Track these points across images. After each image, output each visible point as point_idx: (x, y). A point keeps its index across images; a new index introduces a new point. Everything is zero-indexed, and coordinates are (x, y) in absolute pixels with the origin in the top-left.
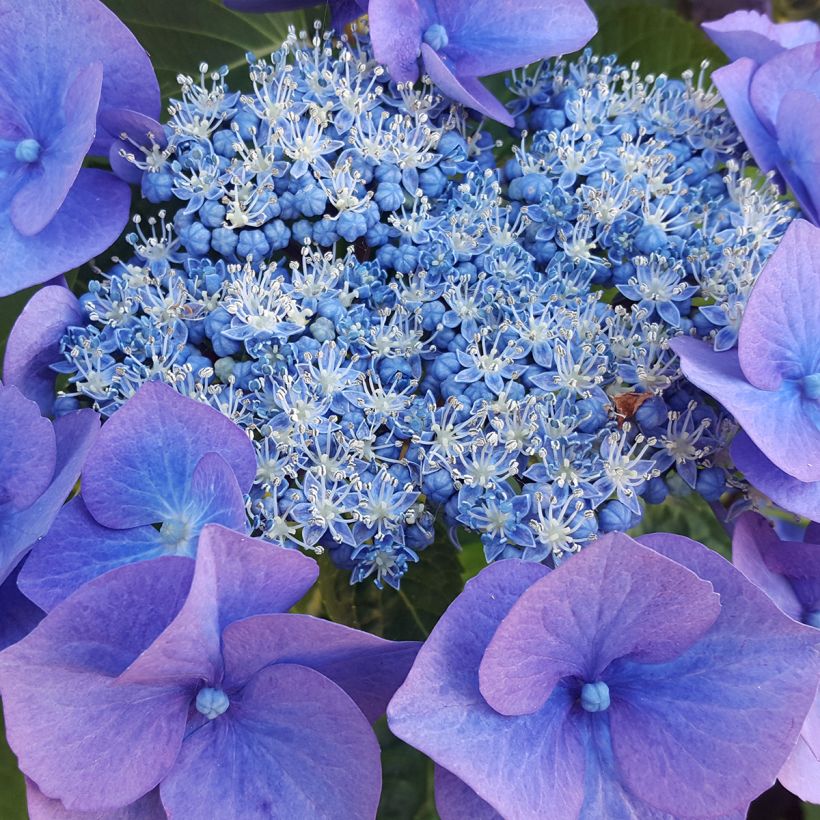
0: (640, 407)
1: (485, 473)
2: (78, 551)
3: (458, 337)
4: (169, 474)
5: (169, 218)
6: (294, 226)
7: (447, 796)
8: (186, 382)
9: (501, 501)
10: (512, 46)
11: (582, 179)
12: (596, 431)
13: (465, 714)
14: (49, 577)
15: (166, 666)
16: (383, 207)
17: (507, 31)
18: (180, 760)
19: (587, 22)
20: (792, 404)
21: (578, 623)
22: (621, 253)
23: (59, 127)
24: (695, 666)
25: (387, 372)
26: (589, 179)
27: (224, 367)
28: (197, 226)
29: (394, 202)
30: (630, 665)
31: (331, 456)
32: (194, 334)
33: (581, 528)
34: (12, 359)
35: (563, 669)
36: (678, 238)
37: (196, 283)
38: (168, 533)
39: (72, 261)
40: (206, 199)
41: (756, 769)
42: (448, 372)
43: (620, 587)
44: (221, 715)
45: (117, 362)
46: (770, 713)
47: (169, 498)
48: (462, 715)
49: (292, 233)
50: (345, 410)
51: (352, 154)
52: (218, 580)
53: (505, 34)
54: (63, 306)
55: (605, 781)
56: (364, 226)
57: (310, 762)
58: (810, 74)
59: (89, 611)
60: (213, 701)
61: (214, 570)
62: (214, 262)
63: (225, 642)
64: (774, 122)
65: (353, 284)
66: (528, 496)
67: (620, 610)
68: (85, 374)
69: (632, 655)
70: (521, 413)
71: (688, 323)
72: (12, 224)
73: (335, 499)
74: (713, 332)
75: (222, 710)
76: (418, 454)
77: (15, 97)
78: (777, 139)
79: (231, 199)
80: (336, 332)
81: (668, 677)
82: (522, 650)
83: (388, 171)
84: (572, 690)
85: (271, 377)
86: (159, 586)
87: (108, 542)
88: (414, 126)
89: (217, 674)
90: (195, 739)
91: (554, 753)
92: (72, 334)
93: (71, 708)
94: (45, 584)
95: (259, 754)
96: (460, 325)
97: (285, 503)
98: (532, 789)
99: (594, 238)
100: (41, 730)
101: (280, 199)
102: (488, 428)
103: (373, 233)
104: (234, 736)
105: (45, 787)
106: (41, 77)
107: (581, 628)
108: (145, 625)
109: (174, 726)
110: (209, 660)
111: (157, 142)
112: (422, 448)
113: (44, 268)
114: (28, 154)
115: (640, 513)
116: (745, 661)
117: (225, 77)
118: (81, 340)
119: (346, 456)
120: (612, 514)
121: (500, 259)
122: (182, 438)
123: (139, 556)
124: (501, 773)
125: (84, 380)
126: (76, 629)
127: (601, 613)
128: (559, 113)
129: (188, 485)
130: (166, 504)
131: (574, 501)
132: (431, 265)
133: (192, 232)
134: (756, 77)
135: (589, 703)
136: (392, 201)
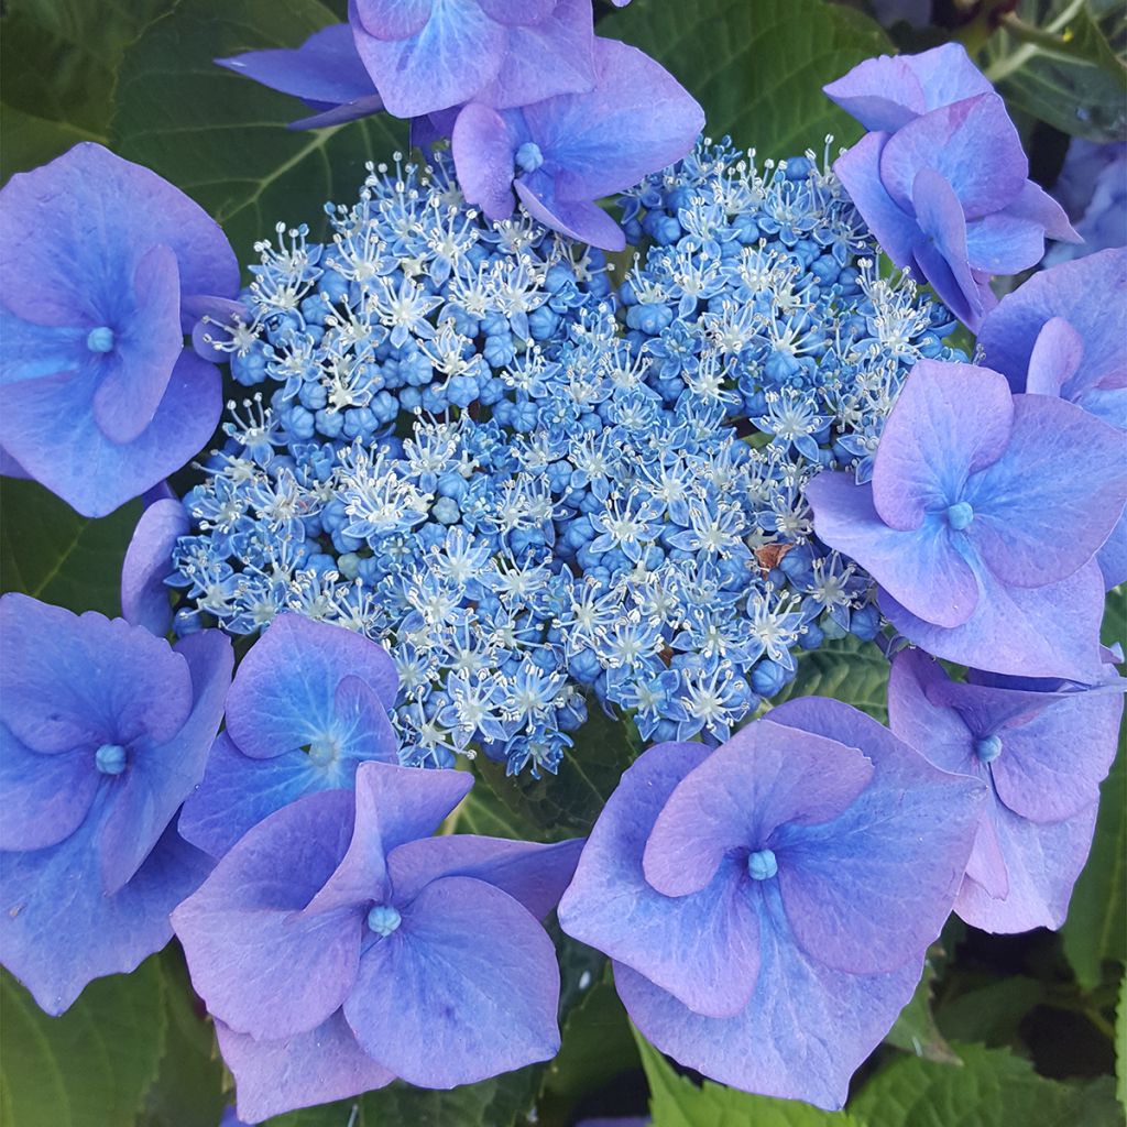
0: (783, 558)
1: (631, 649)
2: (231, 786)
3: (589, 497)
4: (311, 697)
5: (266, 404)
6: (401, 396)
7: (626, 979)
8: (312, 588)
9: (650, 680)
10: (612, 155)
11: (703, 306)
12: (741, 589)
13: (635, 902)
14: (207, 818)
15: (338, 898)
16: (493, 365)
17: (606, 137)
18: (358, 978)
19: (694, 113)
20: (937, 540)
21: (736, 802)
22: (752, 383)
23: (130, 310)
24: (858, 823)
25: (519, 546)
26: (710, 303)
27: (348, 565)
28: (299, 411)
29: (505, 358)
30: (794, 828)
31: (472, 649)
32: (311, 529)
33: (733, 697)
34: (128, 589)
35: (726, 844)
36: (810, 359)
37: (304, 472)
38: (317, 756)
39: (170, 464)
40: (304, 381)
41: (921, 922)
42: (582, 540)
43: (772, 764)
44: (396, 931)
45: (235, 572)
46: (932, 865)
47: (314, 720)
48: (631, 904)
49: (400, 403)
50: (480, 595)
51: (454, 310)
52: (378, 809)
53: (605, 140)
54: (170, 519)
55: (780, 943)
56: (477, 390)
57: (487, 964)
58: (946, 140)
59: (255, 855)
60: (385, 920)
61: (372, 801)
62: (322, 445)
63: (390, 864)
64: (911, 198)
65: (471, 451)
66: (676, 671)
67: (775, 784)
68: (203, 588)
69: (795, 820)
70: (661, 582)
71: (828, 455)
72: (98, 427)
73: (482, 694)
74: (854, 462)
75: (395, 926)
76: (561, 636)
77: (78, 283)
78: (915, 217)
79: (331, 376)
80: (460, 511)
81: (832, 837)
82: (684, 835)
83: (494, 324)
84: (740, 860)
85: (399, 574)
86: (319, 820)
87: (259, 772)
88: (517, 265)
89: (386, 892)
90: (371, 955)
91: (727, 925)
92: (182, 545)
93: (250, 946)
94: (205, 825)
95: (436, 962)
96: (590, 483)
97: (430, 708)
98: (708, 965)
99: (722, 370)
100: (223, 972)
101: (383, 369)
102: (629, 603)
103: (486, 393)
104: (409, 949)
105: (233, 1024)
106: (103, 258)
107: (738, 804)
108: (311, 858)
109: (349, 946)
110: (378, 883)
111: (242, 320)
112: (564, 630)
113: (141, 476)
114: (103, 345)
115: (792, 669)
116: (905, 813)
117: (306, 237)
118: (194, 550)
119: (488, 649)
120: (763, 675)
121: (625, 406)
122: (320, 662)
123: (291, 781)
124: (674, 956)
125: (203, 595)
126: (245, 873)
127: (756, 789)
128: (673, 222)
129: (331, 705)
130: (311, 726)
131: (722, 673)
132: (551, 422)
133: (294, 419)
134: (885, 152)
135: (757, 872)
136: (502, 358)
